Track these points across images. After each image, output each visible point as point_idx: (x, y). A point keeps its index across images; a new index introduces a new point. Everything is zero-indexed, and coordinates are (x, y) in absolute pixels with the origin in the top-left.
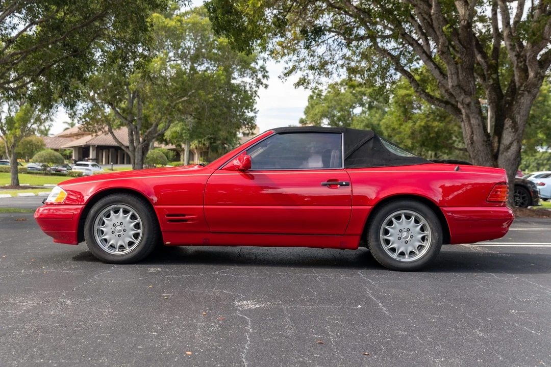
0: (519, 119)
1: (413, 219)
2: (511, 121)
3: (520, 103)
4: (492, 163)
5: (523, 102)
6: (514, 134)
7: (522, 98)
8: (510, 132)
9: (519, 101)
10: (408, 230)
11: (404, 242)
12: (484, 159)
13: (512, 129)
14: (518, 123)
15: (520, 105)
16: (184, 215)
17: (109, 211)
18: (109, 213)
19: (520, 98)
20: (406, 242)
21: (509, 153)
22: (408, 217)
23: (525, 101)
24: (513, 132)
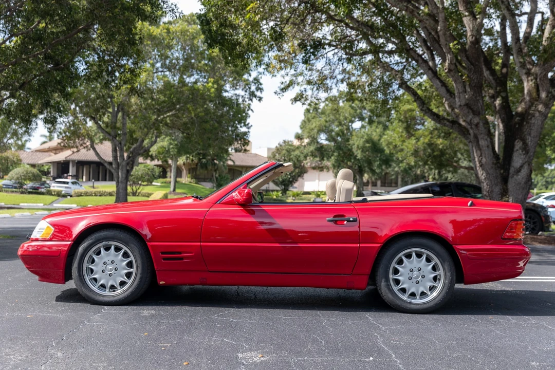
0: (530, 140)
1: (424, 257)
2: (521, 143)
3: (531, 123)
4: (502, 187)
5: (534, 123)
6: (525, 156)
7: (533, 118)
8: (521, 154)
9: (530, 121)
10: (419, 269)
11: (415, 282)
12: (493, 182)
13: (522, 151)
14: (529, 145)
15: (530, 126)
16: (180, 253)
17: (99, 248)
18: (99, 250)
19: (531, 119)
20: (418, 282)
21: (519, 177)
22: (419, 255)
23: (536, 122)
24: (524, 154)
